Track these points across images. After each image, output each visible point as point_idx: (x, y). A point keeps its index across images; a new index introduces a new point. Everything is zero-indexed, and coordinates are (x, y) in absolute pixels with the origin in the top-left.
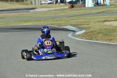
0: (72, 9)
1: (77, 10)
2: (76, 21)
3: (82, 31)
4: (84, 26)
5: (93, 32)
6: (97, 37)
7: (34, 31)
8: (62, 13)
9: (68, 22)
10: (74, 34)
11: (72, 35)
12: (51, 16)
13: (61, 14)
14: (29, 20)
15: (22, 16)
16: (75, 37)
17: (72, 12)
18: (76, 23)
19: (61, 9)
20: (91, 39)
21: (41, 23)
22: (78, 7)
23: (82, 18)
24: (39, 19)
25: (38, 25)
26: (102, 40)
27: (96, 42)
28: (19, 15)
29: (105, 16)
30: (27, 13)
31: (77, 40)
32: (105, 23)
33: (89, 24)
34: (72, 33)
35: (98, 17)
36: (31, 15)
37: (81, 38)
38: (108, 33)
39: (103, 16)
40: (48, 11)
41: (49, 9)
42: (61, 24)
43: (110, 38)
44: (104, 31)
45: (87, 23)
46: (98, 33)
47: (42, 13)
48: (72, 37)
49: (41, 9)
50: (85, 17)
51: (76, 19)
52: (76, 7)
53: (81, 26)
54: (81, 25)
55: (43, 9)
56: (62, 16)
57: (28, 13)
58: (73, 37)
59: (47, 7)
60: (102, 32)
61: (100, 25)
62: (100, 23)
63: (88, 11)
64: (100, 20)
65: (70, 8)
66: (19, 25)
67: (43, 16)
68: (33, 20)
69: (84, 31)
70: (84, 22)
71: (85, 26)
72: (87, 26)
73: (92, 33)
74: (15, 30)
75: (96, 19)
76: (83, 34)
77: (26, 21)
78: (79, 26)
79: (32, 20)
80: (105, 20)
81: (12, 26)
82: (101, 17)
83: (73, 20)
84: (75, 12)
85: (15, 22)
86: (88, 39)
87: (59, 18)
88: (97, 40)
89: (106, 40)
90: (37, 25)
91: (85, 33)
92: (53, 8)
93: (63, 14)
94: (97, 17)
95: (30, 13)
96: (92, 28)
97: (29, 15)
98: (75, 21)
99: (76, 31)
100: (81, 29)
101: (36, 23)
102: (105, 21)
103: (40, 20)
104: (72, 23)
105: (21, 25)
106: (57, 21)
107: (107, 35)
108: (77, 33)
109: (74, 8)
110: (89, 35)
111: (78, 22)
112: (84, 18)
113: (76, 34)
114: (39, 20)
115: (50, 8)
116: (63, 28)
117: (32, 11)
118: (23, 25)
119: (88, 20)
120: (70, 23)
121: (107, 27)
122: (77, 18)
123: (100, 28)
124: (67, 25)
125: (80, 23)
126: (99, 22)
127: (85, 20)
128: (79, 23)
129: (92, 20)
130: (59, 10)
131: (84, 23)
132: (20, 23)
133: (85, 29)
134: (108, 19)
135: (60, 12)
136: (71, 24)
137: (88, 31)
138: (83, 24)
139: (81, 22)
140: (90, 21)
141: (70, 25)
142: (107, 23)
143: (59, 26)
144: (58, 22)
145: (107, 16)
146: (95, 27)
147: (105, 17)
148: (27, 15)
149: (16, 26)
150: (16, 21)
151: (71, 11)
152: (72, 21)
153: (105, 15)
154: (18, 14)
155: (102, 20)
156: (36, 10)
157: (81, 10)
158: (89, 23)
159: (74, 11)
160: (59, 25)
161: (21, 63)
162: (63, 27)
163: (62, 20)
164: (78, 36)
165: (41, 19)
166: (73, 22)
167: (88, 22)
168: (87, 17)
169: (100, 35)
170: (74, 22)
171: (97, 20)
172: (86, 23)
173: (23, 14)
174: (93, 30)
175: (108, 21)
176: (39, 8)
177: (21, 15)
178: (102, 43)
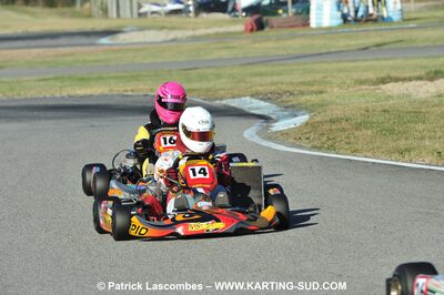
0: (260, 33)
1: (279, 39)
2: (276, 79)
3: (296, 116)
4: (302, 99)
5: (339, 120)
6: (352, 140)
7: (115, 118)
8: (219, 49)
9: (242, 84)
10: (267, 128)
11: (257, 133)
12: (180, 60)
13: (215, 55)
14: (96, 76)
15: (70, 59)
16: (269, 138)
17: (256, 45)
18: (273, 88)
19: (217, 34)
20: (331, 148)
21: (142, 87)
22: (280, 27)
23: (296, 67)
24: (134, 74)
25: (130, 93)
26: (374, 151)
27: (350, 160)
28: (57, 56)
29: (384, 63)
30: (85, 49)
31: (278, 151)
32: (383, 87)
33: (321, 92)
34: (258, 124)
35: (359, 64)
36: (101, 57)
37: (293, 146)
38: (396, 125)
39: (377, 59)
40: (165, 42)
41: (172, 35)
42: (216, 91)
43: (402, 144)
44: (381, 119)
45: (315, 88)
46: (358, 127)
47: (143, 49)
48: (257, 140)
49: (140, 33)
50: (306, 64)
51: (272, 74)
52: (272, 27)
53: (293, 100)
54: (292, 94)
55: (146, 32)
56: (220, 60)
57: (92, 48)
58: (264, 138)
59: (163, 28)
60: (372, 123)
61: (363, 96)
62: (364, 87)
63: (319, 44)
64: (364, 76)
65: (252, 30)
66: (58, 95)
67: (147, 61)
68: (112, 75)
69: (303, 118)
70: (303, 83)
71: (308, 98)
72: (314, 99)
73: (334, 127)
74: (42, 114)
75: (348, 71)
76: (299, 128)
77: (83, 80)
78: (284, 98)
79: (105, 75)
80: (383, 75)
81: (29, 96)
82: (368, 63)
83: (261, 75)
84: (270, 44)
85: (42, 83)
86: (319, 149)
87: (209, 67)
88: (354, 152)
89: (389, 153)
90: (127, 96)
91: (307, 123)
92: (186, 29)
93: (224, 54)
94: (352, 64)
95: (100, 48)
96: (334, 106)
97: (93, 58)
98: (268, 80)
99: (273, 117)
100: (293, 110)
101: (121, 89)
102: (383, 81)
103: (136, 78)
104: (260, 89)
105: (65, 94)
106: (200, 81)
107: (391, 132)
108: (279, 126)
109: (266, 29)
110: (325, 132)
111: (282, 84)
112: (306, 67)
113: (274, 129)
114: (132, 77)
115: (173, 28)
116: (225, 106)
117: (105, 40)
118: (73, 93)
119: (318, 77)
120: (251, 87)
121: (391, 102)
122: (276, 69)
123: (364, 106)
124: (240, 96)
125: (290, 88)
126: (362, 82)
127: (308, 78)
128: (284, 87)
129: (334, 77)
130: (207, 37)
131: (303, 88)
132: (61, 88)
133: (306, 108)
134: (394, 74)
135: (213, 46)
136: (254, 90)
137: (318, 119)
138: (302, 93)
139: (292, 84)
140: (328, 79)
141: (252, 96)
142: (390, 88)
143: (210, 100)
144: (205, 85)
145: (390, 63)
146: (347, 101)
147: (384, 65)
148: (87, 58)
149: (44, 98)
150: (44, 80)
151: (255, 42)
152: (258, 79)
153: (385, 59)
154: (51, 51)
155: (371, 75)
156: (121, 38)
157: (294, 37)
158: (321, 88)
159: (268, 43)
160: (211, 93)
161: (65, 240)
162: (224, 102)
163: (219, 76)
164: (283, 136)
165: (143, 73)
166: (261, 85)
167: (320, 83)
168: (316, 66)
169: (365, 131)
170: (264, 83)
171: (355, 76)
172: (312, 89)
173: (71, 54)
174: (338, 113)
175: (397, 80)
176: (132, 31)
177: (65, 55)
178: (374, 163)
